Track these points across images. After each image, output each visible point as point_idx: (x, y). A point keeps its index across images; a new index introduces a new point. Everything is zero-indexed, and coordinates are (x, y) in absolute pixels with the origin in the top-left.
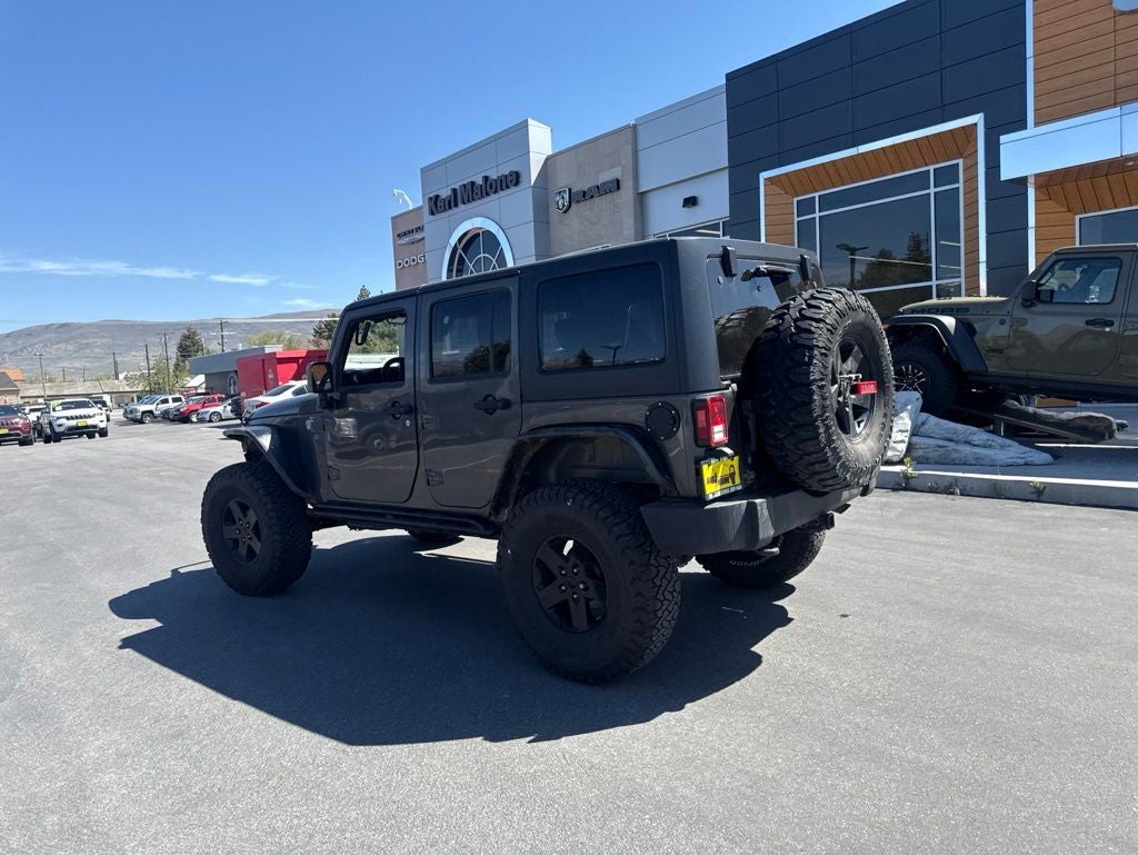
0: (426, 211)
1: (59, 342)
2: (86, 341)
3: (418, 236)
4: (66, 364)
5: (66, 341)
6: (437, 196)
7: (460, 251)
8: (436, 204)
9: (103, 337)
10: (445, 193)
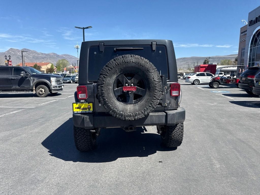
0: (248, 25)
1: (183, 61)
2: (188, 61)
3: (246, 33)
4: (184, 66)
5: (184, 61)
6: (252, 20)
7: (256, 36)
8: (251, 23)
9: (191, 60)
10: (254, 19)
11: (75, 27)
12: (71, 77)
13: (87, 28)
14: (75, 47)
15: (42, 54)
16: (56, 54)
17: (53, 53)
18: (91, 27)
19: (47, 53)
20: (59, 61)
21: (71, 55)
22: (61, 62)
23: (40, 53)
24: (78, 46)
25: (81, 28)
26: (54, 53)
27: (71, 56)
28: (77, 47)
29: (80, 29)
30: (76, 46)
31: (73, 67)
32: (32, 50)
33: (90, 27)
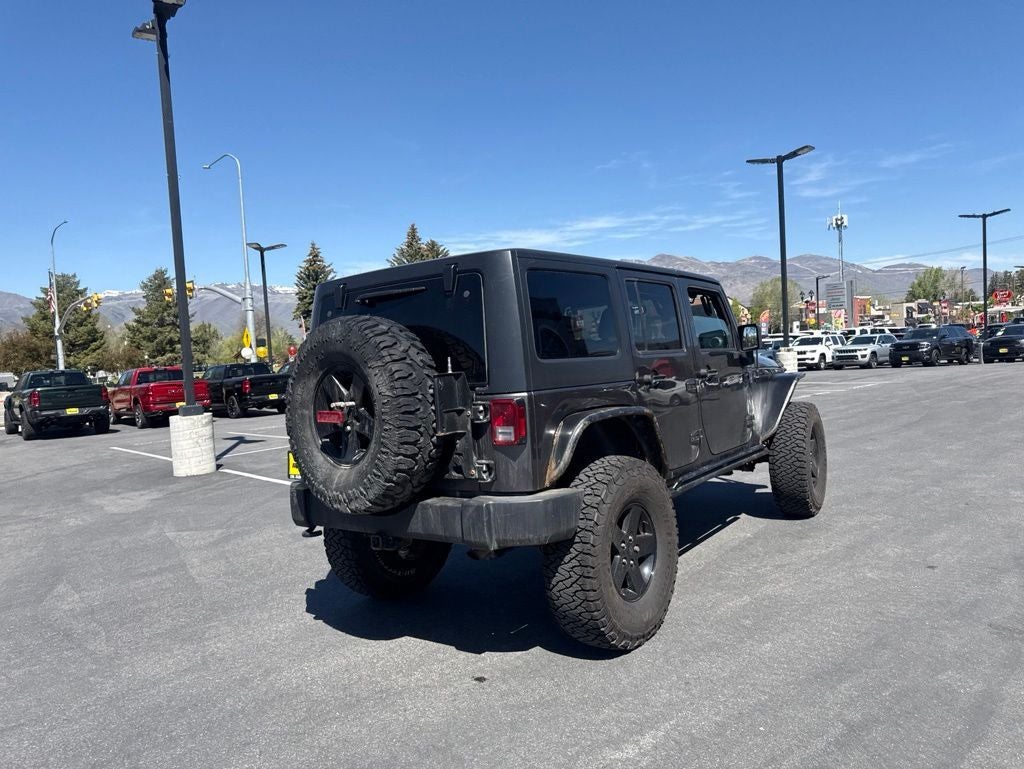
11: (748, 161)
12: (771, 346)
13: (794, 154)
14: (828, 223)
15: (717, 265)
16: (767, 259)
17: (755, 258)
18: (806, 147)
19: (731, 259)
20: (762, 285)
21: (825, 256)
22: (770, 289)
23: (708, 263)
24: (842, 218)
25: (772, 161)
26: (759, 258)
27: (826, 258)
28: (839, 222)
29: (768, 165)
30: (834, 218)
31: (803, 307)
32: (682, 257)
33: (806, 150)
